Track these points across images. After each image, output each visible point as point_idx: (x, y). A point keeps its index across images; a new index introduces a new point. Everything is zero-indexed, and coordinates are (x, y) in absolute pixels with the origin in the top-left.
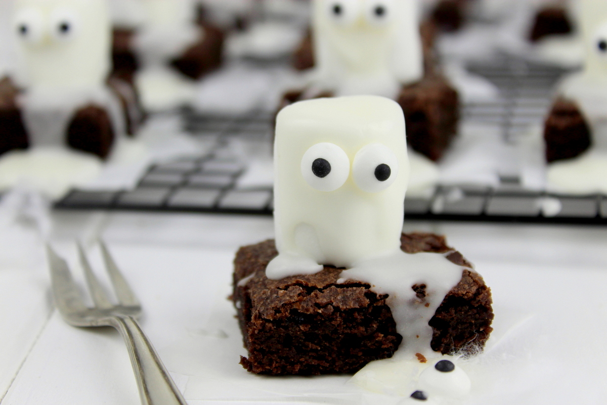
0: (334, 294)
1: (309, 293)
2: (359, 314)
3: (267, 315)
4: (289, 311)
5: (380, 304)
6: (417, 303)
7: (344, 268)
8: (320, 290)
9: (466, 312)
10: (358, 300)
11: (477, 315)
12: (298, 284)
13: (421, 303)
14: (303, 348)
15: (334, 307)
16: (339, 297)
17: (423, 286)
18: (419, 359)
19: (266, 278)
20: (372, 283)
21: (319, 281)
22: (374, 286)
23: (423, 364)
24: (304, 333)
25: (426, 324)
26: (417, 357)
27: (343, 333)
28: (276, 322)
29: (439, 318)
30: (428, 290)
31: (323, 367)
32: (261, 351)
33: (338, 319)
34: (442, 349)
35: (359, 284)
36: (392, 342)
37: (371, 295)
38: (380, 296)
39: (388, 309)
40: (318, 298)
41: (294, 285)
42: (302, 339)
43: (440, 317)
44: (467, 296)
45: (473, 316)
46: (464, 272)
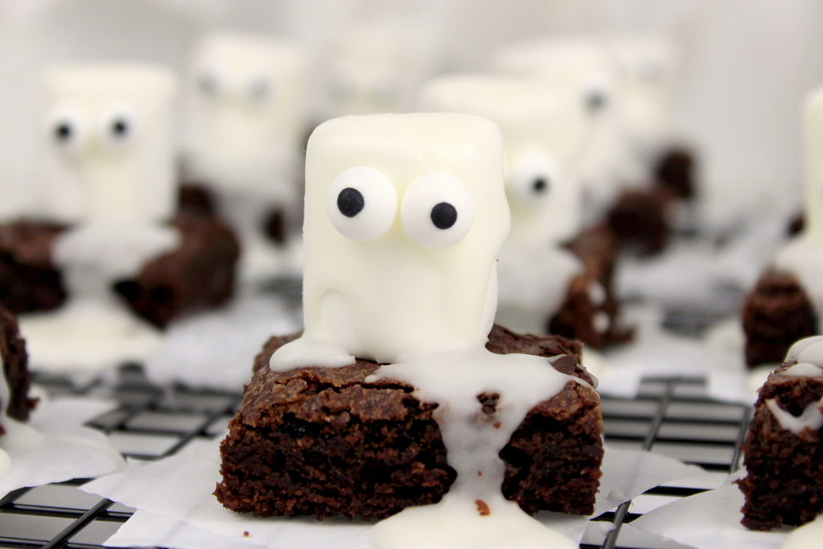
0: (355, 397)
1: (318, 391)
2: (389, 430)
3: (250, 418)
4: (281, 415)
5: (423, 417)
6: (480, 421)
7: (387, 363)
8: (337, 390)
9: (559, 442)
11: (577, 449)
12: (305, 377)
13: (487, 421)
14: (302, 475)
15: (351, 415)
16: (362, 402)
17: (496, 397)
18: (479, 509)
19: (268, 369)
20: (414, 383)
21: (342, 376)
22: (418, 389)
23: (485, 518)
24: (304, 451)
25: (495, 456)
26: (476, 506)
27: (363, 457)
28: (263, 431)
29: (515, 447)
30: (501, 404)
31: (331, 508)
32: (239, 474)
33: (356, 434)
34: (519, 498)
35: (396, 386)
36: (441, 478)
37: (411, 403)
38: (425, 405)
39: (435, 426)
40: (329, 400)
41: (298, 378)
42: (301, 461)
43: (517, 446)
44: (562, 416)
45: (570, 450)
46: (569, 383)
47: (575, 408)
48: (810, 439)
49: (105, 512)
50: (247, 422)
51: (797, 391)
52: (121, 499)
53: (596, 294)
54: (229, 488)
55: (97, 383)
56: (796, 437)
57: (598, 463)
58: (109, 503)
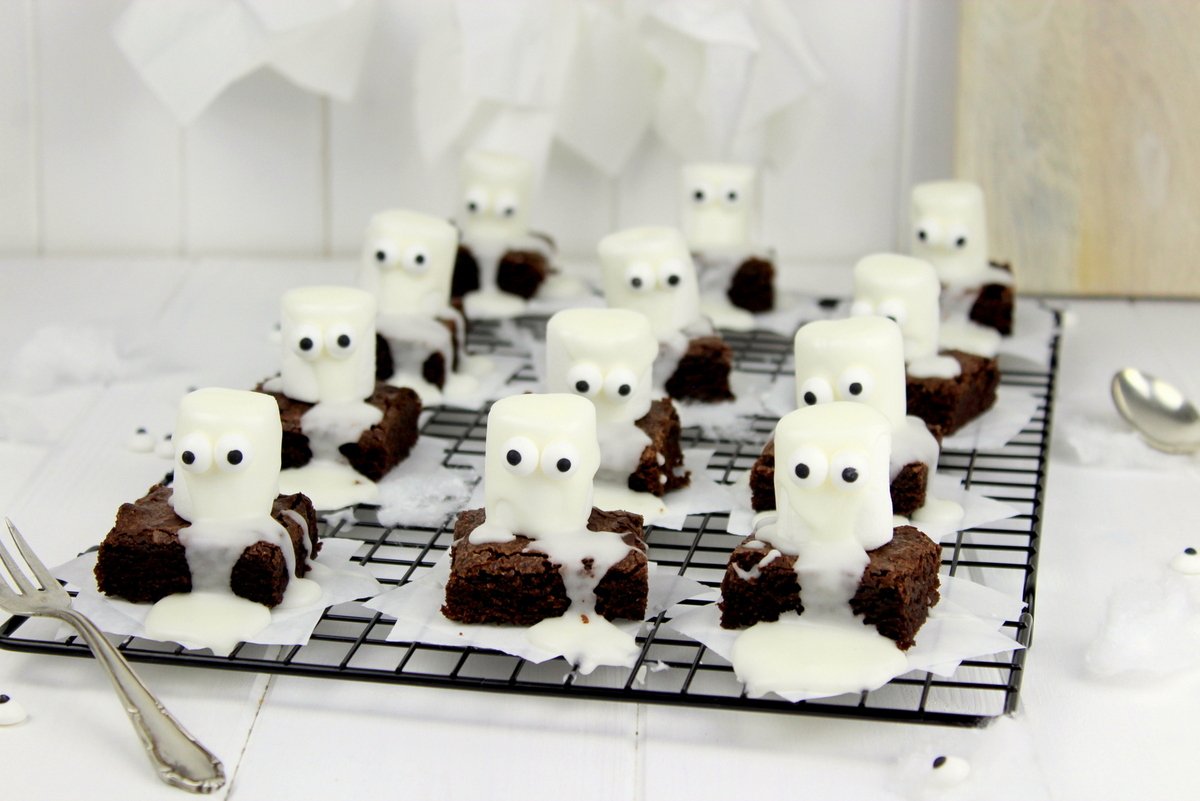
0: (517, 561)
1: (497, 559)
2: (536, 579)
3: (463, 572)
4: (478, 572)
5: (553, 572)
6: (583, 574)
7: (534, 540)
8: (507, 557)
9: (625, 585)
10: (534, 568)
11: (635, 588)
12: (490, 550)
13: (587, 574)
14: (489, 602)
15: (515, 572)
16: (521, 564)
17: (592, 561)
18: (583, 620)
19: (468, 542)
20: (549, 553)
21: (510, 549)
22: (551, 557)
23: (586, 624)
24: (490, 590)
25: (592, 592)
26: (581, 618)
27: (522, 593)
28: (467, 579)
29: (602, 588)
30: (594, 565)
32: (455, 601)
33: (518, 582)
34: (604, 613)
35: (539, 555)
36: (563, 604)
37: (547, 564)
38: (554, 565)
39: (559, 577)
40: (503, 563)
41: (486, 550)
42: (488, 595)
44: (626, 572)
45: (630, 589)
46: (631, 551)
47: (633, 566)
48: (753, 584)
49: (379, 620)
50: (459, 574)
51: (748, 558)
52: (388, 612)
53: (661, 460)
54: (450, 608)
55: (343, 522)
56: (746, 582)
57: (646, 595)
58: (381, 614)
